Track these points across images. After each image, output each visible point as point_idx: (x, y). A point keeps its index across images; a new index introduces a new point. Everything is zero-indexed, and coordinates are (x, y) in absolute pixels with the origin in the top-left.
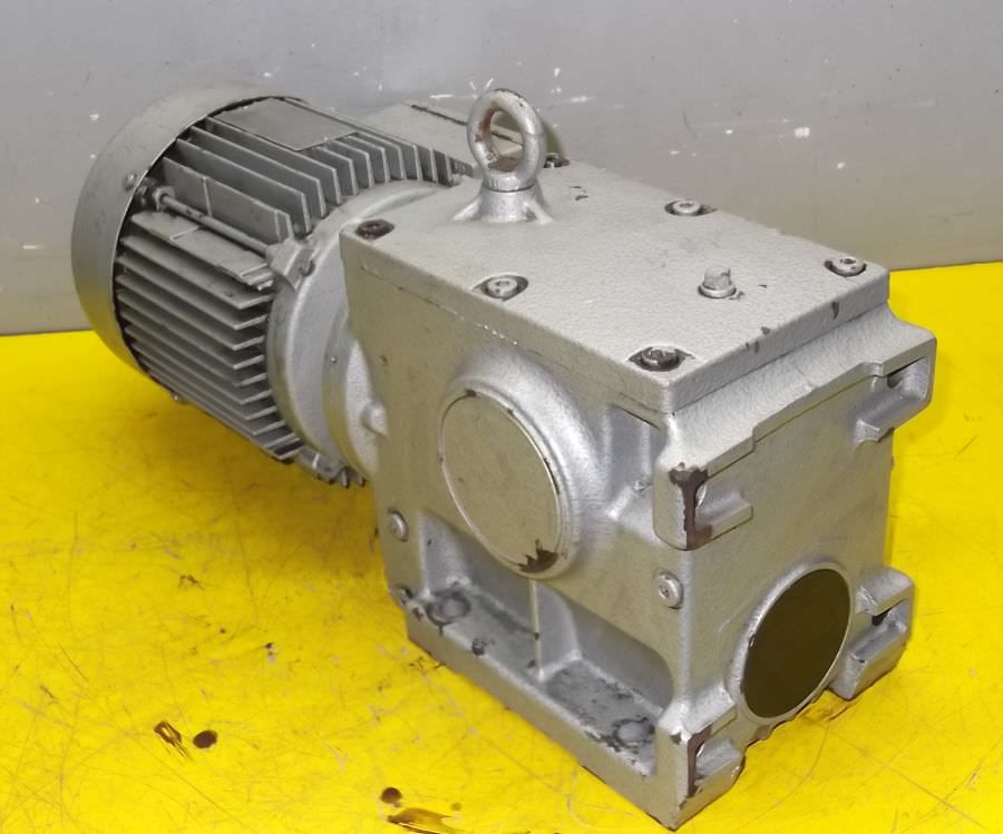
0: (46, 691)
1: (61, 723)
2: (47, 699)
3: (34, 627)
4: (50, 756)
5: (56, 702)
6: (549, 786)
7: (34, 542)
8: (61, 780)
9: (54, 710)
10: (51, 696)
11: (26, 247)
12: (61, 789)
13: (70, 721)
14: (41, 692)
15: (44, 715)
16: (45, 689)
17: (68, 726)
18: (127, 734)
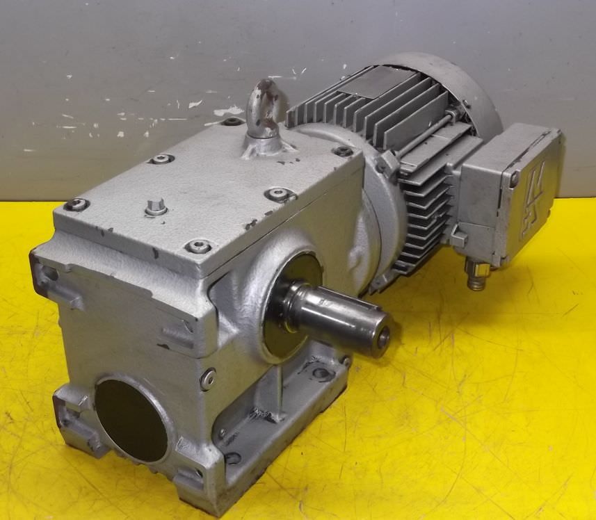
0: (9, 415)
1: (15, 435)
2: (9, 420)
3: (6, 377)
4: (6, 454)
5: (13, 422)
6: (291, 495)
7: (12, 326)
8: (11, 468)
9: (11, 427)
10: (12, 419)
11: (26, 150)
12: (10, 473)
13: (20, 434)
14: (5, 416)
15: (5, 429)
16: (8, 415)
17: (19, 437)
18: (51, 444)
